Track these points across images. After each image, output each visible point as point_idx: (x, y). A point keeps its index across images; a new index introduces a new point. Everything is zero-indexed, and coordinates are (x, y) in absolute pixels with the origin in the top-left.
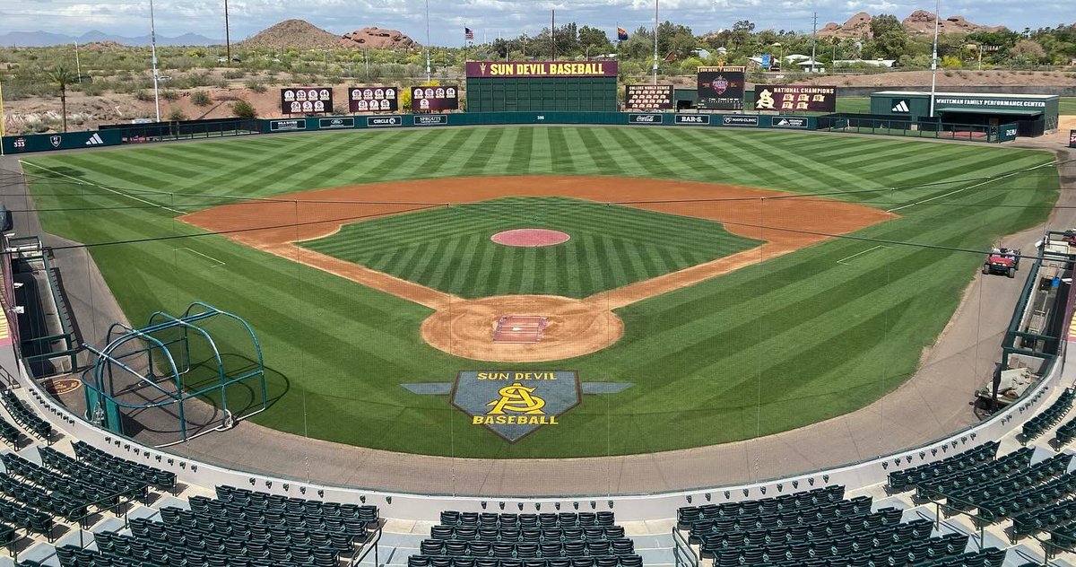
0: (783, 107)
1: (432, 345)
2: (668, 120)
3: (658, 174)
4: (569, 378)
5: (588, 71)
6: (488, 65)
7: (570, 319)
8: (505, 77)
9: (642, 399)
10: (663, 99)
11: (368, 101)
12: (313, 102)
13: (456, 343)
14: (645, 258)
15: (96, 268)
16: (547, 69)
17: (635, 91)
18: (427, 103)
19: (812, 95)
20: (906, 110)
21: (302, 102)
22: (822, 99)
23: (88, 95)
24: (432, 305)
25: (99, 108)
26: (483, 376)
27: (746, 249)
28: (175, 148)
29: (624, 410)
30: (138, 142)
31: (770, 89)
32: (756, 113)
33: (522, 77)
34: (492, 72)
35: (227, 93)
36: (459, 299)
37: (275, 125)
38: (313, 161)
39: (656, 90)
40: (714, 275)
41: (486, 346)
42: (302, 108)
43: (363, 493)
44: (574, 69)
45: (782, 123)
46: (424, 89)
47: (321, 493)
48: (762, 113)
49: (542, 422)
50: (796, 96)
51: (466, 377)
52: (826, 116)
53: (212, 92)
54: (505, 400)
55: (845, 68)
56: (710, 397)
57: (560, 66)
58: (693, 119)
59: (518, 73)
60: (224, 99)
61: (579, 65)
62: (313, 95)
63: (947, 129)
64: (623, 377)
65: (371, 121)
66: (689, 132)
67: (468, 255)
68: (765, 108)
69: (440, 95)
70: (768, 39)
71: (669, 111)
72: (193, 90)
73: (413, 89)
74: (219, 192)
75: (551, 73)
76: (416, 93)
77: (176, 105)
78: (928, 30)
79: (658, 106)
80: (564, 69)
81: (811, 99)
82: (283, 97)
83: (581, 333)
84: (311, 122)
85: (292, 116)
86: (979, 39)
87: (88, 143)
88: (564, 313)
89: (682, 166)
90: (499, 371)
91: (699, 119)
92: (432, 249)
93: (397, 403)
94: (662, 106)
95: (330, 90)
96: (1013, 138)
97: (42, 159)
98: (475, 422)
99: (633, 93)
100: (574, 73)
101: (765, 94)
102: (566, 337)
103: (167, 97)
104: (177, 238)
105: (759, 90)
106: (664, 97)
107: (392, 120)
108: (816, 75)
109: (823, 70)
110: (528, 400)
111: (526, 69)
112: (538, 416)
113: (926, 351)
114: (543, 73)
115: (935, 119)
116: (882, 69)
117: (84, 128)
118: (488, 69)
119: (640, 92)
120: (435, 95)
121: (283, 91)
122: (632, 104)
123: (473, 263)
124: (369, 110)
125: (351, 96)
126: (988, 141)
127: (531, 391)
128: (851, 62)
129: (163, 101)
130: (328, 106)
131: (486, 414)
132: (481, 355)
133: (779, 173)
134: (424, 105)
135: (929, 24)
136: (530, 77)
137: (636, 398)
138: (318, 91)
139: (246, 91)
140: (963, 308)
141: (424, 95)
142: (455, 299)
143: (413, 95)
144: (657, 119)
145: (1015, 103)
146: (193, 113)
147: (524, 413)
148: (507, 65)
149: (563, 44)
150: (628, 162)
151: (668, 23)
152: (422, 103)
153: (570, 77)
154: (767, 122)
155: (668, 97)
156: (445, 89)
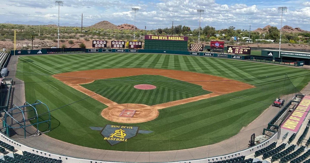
0: (235, 52)
1: (103, 116)
2: (202, 54)
3: (191, 70)
4: (136, 129)
5: (179, 39)
6: (151, 36)
7: (145, 111)
8: (156, 40)
9: (154, 136)
10: (200, 48)
11: (117, 45)
12: (101, 44)
13: (110, 116)
14: (175, 95)
15: (24, 89)
16: (168, 38)
17: (192, 45)
18: (133, 46)
19: (244, 50)
20: (272, 55)
21: (98, 44)
22: (247, 51)
23: (41, 40)
24: (108, 105)
25: (43, 43)
26: (112, 126)
27: (205, 94)
28: (60, 55)
29: (147, 139)
30: (51, 53)
31: (232, 47)
32: (227, 54)
33: (161, 40)
34: (152, 38)
35: (78, 41)
36: (116, 104)
37: (90, 50)
38: (96, 61)
39: (198, 46)
40: (192, 101)
41: (118, 118)
42: (98, 46)
43: (60, 156)
45: (234, 57)
46: (132, 42)
47: (50, 155)
48: (229, 54)
49: (123, 140)
50: (239, 49)
51: (108, 126)
52: (248, 56)
53: (74, 40)
54: (115, 134)
55: (259, 42)
56: (173, 137)
57: (172, 37)
58: (209, 54)
59: (159, 39)
60: (77, 42)
61: (177, 37)
62: (101, 43)
63: (283, 61)
64: (152, 129)
65: (117, 51)
66: (206, 58)
67: (125, 91)
68: (230, 53)
69: (137, 44)
70: (239, 32)
71: (202, 52)
72: (69, 40)
73: (129, 42)
74: (66, 69)
76: (130, 43)
77: (64, 44)
78: (289, 31)
79: (199, 50)
81: (243, 50)
82: (93, 43)
83: (146, 116)
84: (100, 50)
85: (95, 48)
86: (303, 35)
87: (38, 53)
88: (144, 110)
89: (200, 68)
90: (117, 125)
91: (210, 55)
92: (116, 88)
93: (86, 132)
94: (200, 50)
95: (106, 41)
96: (302, 65)
97: (24, 57)
98: (104, 139)
99: (192, 46)
100: (175, 39)
101: (230, 48)
102: (141, 117)
103: (62, 41)
104: (49, 81)
105: (228, 47)
106: (201, 48)
107: (123, 51)
108: (249, 43)
109: (252, 42)
110: (122, 134)
111: (162, 38)
112: (123, 139)
113: (243, 128)
114: (167, 39)
115: (280, 58)
116: (270, 42)
117: (38, 49)
118: (151, 37)
119: (194, 46)
120: (135, 44)
121: (93, 41)
122: (191, 49)
123: (125, 93)
124: (117, 47)
125: (112, 43)
126: (295, 66)
127: (124, 131)
128: (261, 40)
129: (61, 42)
130: (105, 46)
131: (108, 137)
132: (115, 120)
133: (227, 72)
134: (132, 47)
135: (289, 29)
136: (163, 40)
137: (153, 135)
138: (103, 41)
139: (84, 41)
140: (261, 116)
141: (132, 44)
142: (115, 104)
143: (129, 44)
144: (198, 54)
145: (304, 55)
146: (68, 46)
147: (119, 138)
148: (156, 37)
149: (177, 31)
150: (184, 66)
151: (208, 26)
152: (131, 46)
153: (174, 41)
154: (230, 57)
155: (202, 48)
156: (138, 42)
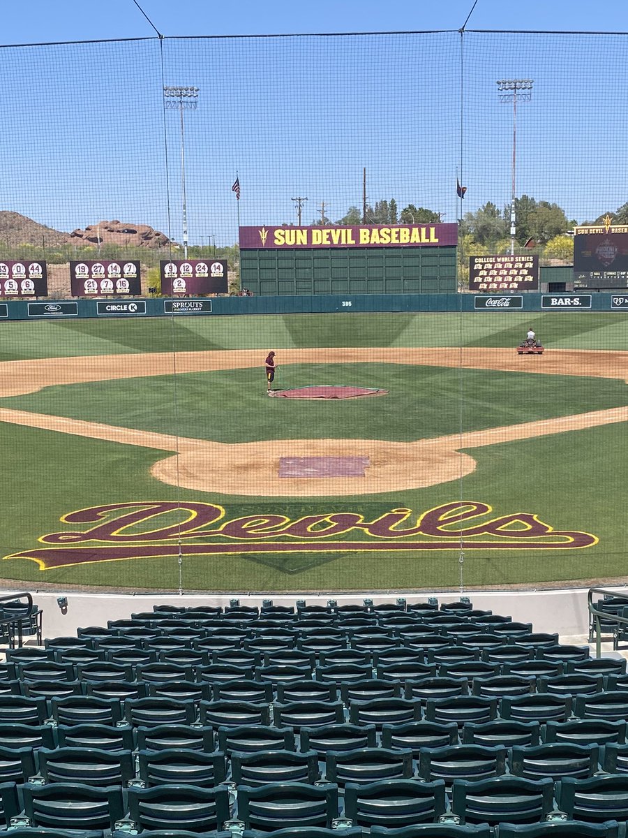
2: (531, 305)
5: (415, 239)
6: (271, 230)
8: (295, 248)
10: (524, 276)
11: (99, 281)
12: (19, 281)
16: (356, 236)
17: (483, 264)
18: (183, 284)
21: (2, 280)
33: (321, 248)
34: (276, 242)
39: (514, 263)
42: (3, 289)
44: (394, 235)
46: (178, 264)
57: (375, 231)
58: (568, 303)
59: (315, 242)
61: (402, 230)
62: (19, 271)
65: (102, 308)
69: (202, 272)
71: (532, 291)
73: (163, 265)
75: (362, 242)
76: (167, 269)
79: (516, 286)
80: (380, 237)
84: (15, 309)
91: (577, 303)
94: (523, 285)
95: (43, 264)
99: (480, 267)
100: (394, 241)
106: (525, 272)
107: (133, 307)
111: (326, 237)
114: (351, 242)
118: (271, 237)
119: (490, 266)
120: (194, 272)
122: (478, 284)
124: (99, 294)
130: (41, 286)
134: (179, 286)
136: (333, 248)
138: (27, 264)
141: (179, 272)
143: (163, 272)
144: (515, 302)
148: (299, 231)
151: (526, 197)
152: (175, 284)
153: (389, 247)
155: (532, 272)
156: (209, 264)
